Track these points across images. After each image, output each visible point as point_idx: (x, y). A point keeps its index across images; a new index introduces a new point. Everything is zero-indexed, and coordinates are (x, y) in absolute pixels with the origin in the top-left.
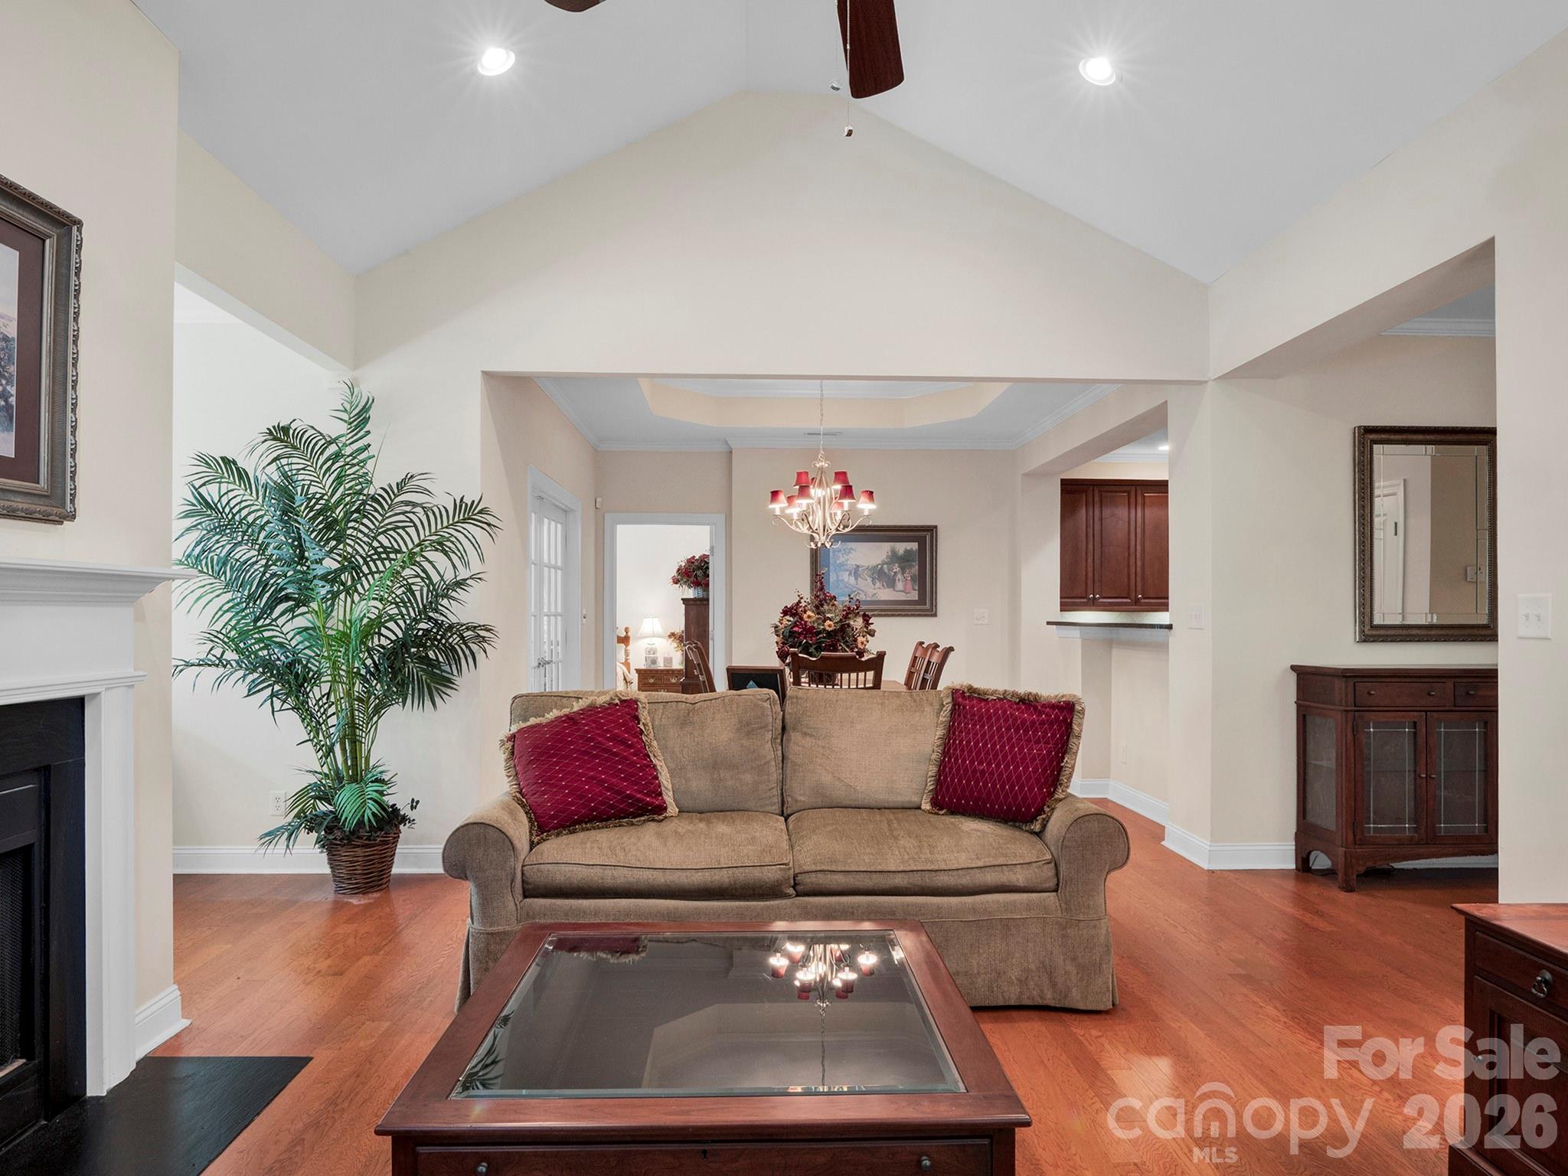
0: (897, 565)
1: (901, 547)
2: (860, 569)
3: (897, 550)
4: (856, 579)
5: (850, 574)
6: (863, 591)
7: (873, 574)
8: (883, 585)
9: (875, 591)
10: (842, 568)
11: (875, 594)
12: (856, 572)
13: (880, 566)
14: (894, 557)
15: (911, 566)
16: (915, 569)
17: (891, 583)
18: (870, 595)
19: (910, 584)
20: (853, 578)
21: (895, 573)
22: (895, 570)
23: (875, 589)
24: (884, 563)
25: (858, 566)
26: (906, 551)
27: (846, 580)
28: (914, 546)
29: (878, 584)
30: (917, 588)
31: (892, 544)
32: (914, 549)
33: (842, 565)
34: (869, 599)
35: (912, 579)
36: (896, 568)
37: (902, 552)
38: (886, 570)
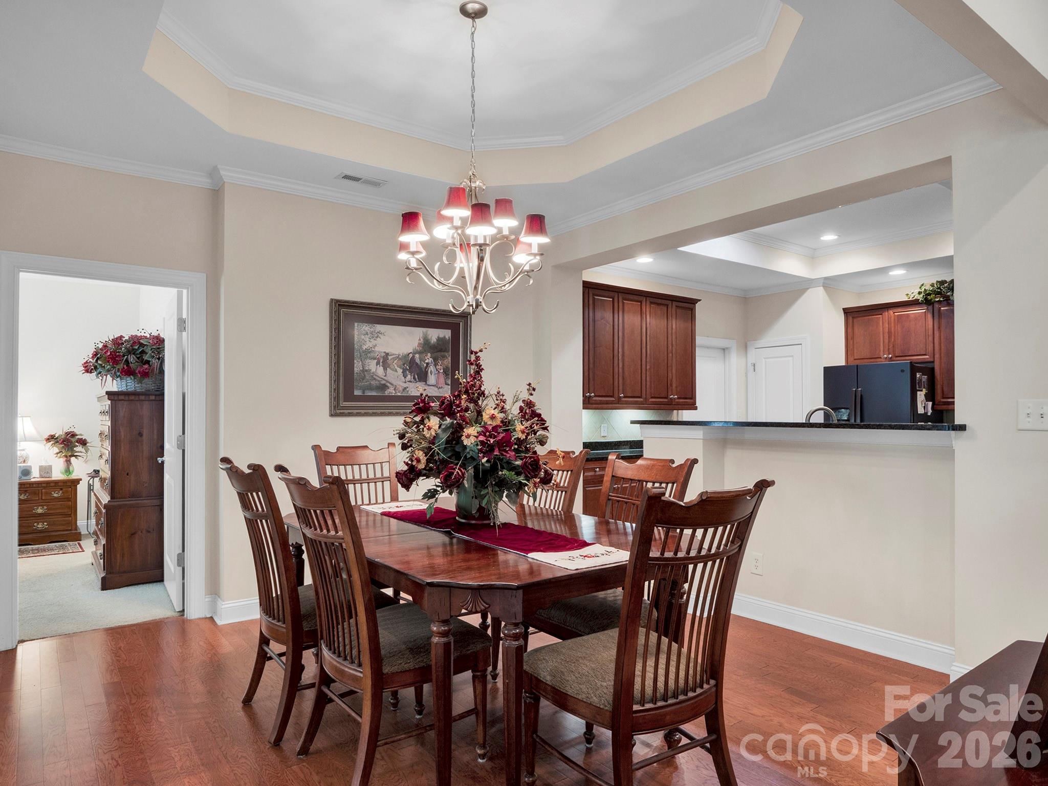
0: (429, 354)
1: (435, 334)
2: (390, 358)
3: (430, 337)
4: (385, 369)
5: (378, 363)
6: (392, 384)
7: (404, 365)
8: (414, 378)
9: (405, 385)
10: (369, 355)
11: (405, 388)
12: (385, 361)
13: (411, 356)
14: (427, 346)
15: (444, 357)
16: (448, 361)
17: (422, 376)
18: (401, 389)
19: (442, 380)
20: (381, 368)
21: (428, 364)
22: (426, 361)
23: (405, 382)
24: (414, 353)
25: (387, 354)
26: (439, 339)
27: (373, 370)
28: (447, 334)
29: (409, 377)
30: (450, 383)
31: (424, 330)
32: (447, 337)
33: (368, 351)
34: (399, 394)
35: (445, 372)
36: (429, 359)
37: (435, 340)
38: (418, 361)
